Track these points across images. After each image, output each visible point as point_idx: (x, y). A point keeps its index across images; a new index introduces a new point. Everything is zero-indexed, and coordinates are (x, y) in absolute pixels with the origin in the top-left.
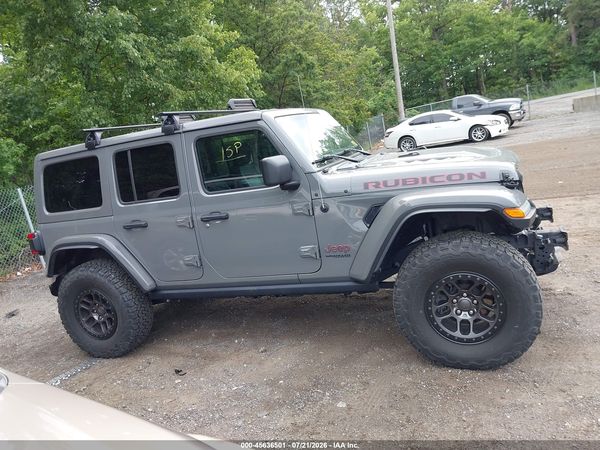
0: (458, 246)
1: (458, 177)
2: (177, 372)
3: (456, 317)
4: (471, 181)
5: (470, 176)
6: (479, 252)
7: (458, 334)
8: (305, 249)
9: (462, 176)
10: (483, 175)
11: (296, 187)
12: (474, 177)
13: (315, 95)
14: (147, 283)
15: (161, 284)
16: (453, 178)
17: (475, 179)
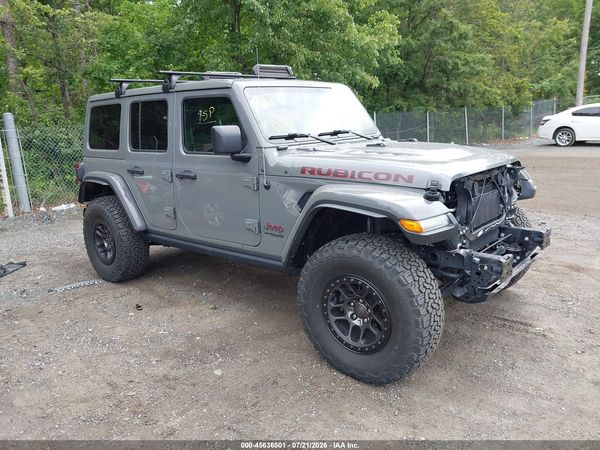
0: (352, 247)
1: (384, 177)
2: (138, 307)
3: (350, 320)
4: (395, 183)
5: (397, 177)
6: (370, 258)
7: (348, 339)
8: (249, 221)
9: (389, 177)
10: (410, 179)
11: (246, 160)
12: (400, 179)
13: (463, 69)
14: (138, 224)
15: (150, 227)
16: (381, 176)
17: (401, 182)
